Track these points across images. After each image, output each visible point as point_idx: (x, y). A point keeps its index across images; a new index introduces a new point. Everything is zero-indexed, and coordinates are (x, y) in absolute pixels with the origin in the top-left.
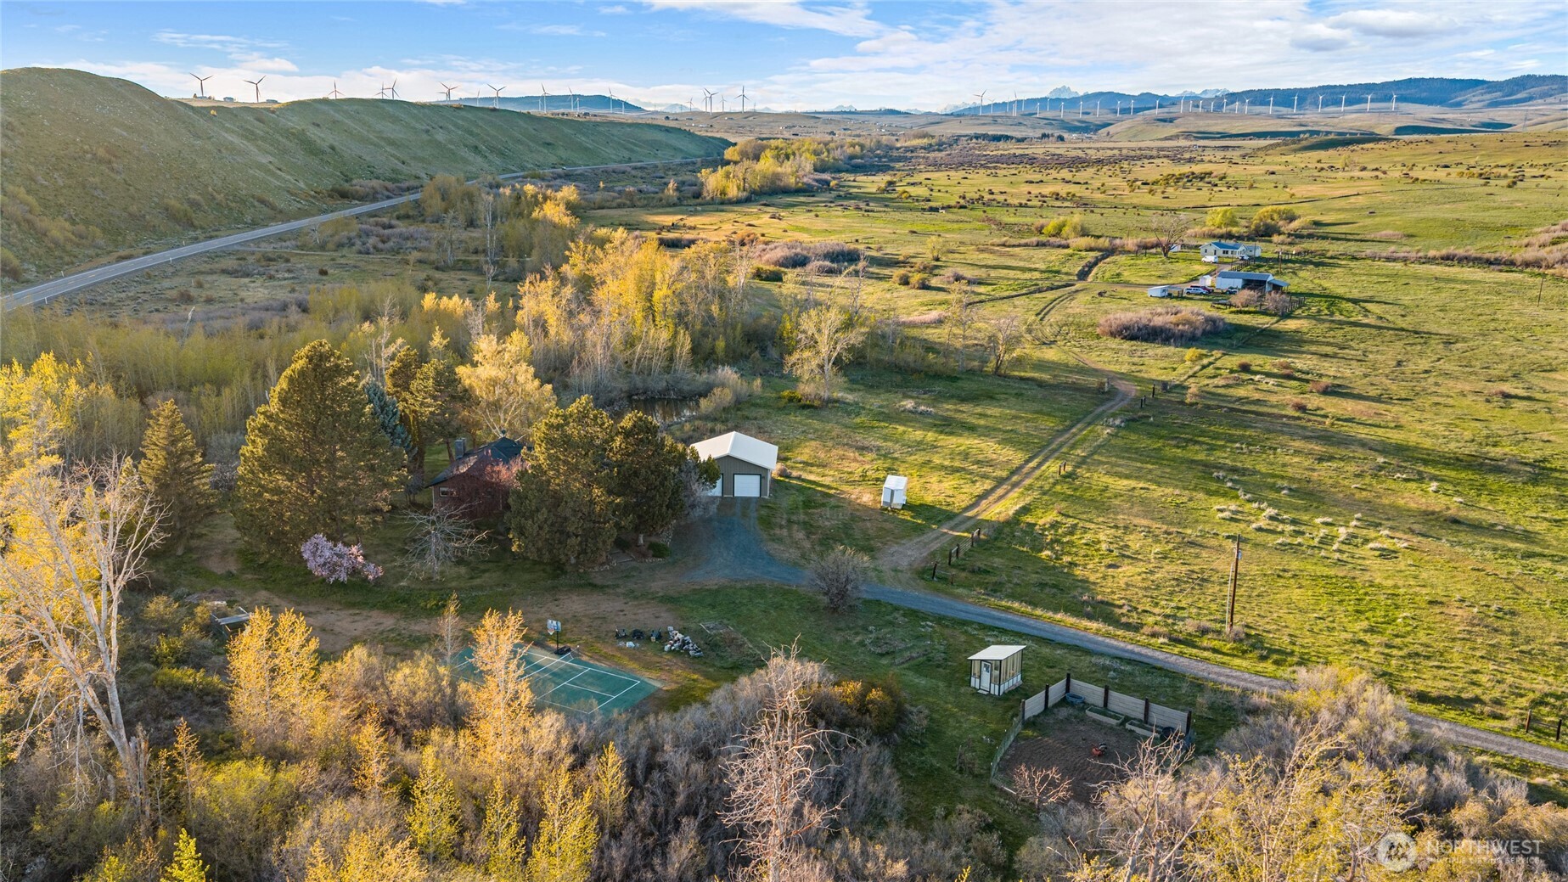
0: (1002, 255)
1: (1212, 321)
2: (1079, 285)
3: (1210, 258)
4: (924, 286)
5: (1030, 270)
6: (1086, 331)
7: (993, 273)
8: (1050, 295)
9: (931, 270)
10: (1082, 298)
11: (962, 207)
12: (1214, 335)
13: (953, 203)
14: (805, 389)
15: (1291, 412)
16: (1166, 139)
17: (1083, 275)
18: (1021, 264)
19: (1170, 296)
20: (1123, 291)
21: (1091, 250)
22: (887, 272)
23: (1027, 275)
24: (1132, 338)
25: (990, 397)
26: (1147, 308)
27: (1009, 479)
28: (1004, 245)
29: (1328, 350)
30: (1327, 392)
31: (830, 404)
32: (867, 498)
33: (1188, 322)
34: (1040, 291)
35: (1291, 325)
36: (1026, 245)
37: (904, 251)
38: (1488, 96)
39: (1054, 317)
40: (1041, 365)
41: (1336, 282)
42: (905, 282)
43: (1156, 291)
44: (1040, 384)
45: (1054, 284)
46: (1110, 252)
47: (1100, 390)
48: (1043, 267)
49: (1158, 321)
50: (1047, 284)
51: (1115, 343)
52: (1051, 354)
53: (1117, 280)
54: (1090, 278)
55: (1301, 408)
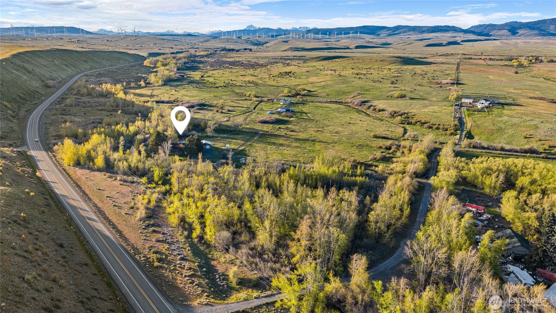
0: (237, 103)
1: (277, 119)
2: (254, 111)
3: (282, 103)
4: (222, 113)
5: (243, 107)
6: (254, 122)
7: (236, 108)
8: (248, 114)
9: (222, 108)
10: (254, 114)
11: (225, 87)
12: (278, 122)
13: (222, 85)
14: (209, 134)
15: (284, 134)
16: (285, 51)
17: (254, 108)
18: (241, 106)
19: (271, 113)
20: (262, 112)
21: (257, 101)
22: (212, 108)
23: (243, 109)
24: (262, 123)
25: (238, 134)
26: (266, 116)
27: (243, 145)
28: (237, 100)
29: (295, 124)
30: (291, 131)
31: (213, 136)
32: (224, 148)
33: (272, 120)
34: (246, 113)
35: (292, 119)
36: (242, 100)
37: (215, 102)
38: (388, 32)
39: (249, 119)
40: (246, 128)
41: (305, 109)
42: (217, 111)
43: (268, 112)
44: (246, 132)
45: (248, 111)
46: (261, 101)
47: (256, 133)
48: (246, 106)
49: (267, 120)
50: (247, 111)
51: (259, 124)
52: (248, 126)
53: (262, 110)
54: (256, 109)
55: (286, 134)
